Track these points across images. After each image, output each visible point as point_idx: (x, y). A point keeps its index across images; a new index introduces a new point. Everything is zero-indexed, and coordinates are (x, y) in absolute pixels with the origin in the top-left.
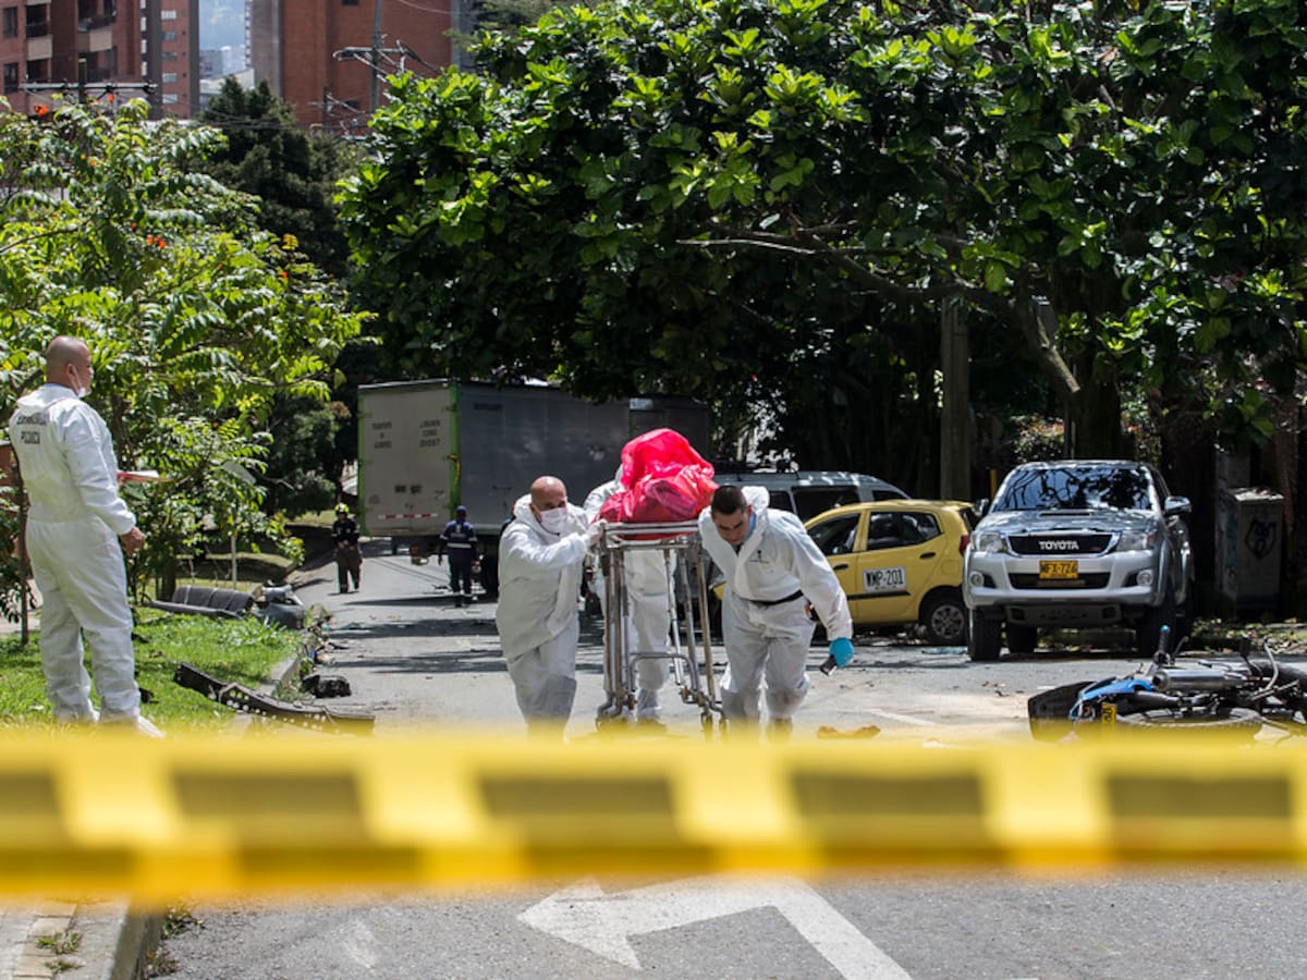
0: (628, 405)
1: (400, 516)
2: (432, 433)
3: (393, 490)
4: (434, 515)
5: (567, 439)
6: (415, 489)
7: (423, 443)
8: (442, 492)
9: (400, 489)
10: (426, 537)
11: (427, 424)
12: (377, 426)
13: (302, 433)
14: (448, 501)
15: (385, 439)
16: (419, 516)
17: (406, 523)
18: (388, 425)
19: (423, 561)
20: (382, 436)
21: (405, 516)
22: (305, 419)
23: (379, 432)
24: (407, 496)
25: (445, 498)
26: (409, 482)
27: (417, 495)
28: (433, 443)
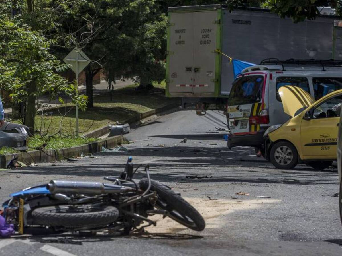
0: (333, 23)
1: (187, 86)
2: (207, 36)
3: (185, 69)
4: (206, 85)
5: (292, 43)
6: (197, 70)
7: (202, 42)
8: (210, 72)
9: (189, 69)
10: (202, 98)
11: (204, 31)
12: (177, 31)
13: (148, 34)
14: (214, 78)
15: (181, 40)
16: (198, 86)
17: (190, 90)
18: (183, 31)
19: (202, 113)
20: (180, 37)
21: (191, 86)
22: (152, 26)
23: (178, 34)
24: (192, 74)
25: (212, 76)
26: (194, 66)
27: (197, 73)
28: (207, 43)
